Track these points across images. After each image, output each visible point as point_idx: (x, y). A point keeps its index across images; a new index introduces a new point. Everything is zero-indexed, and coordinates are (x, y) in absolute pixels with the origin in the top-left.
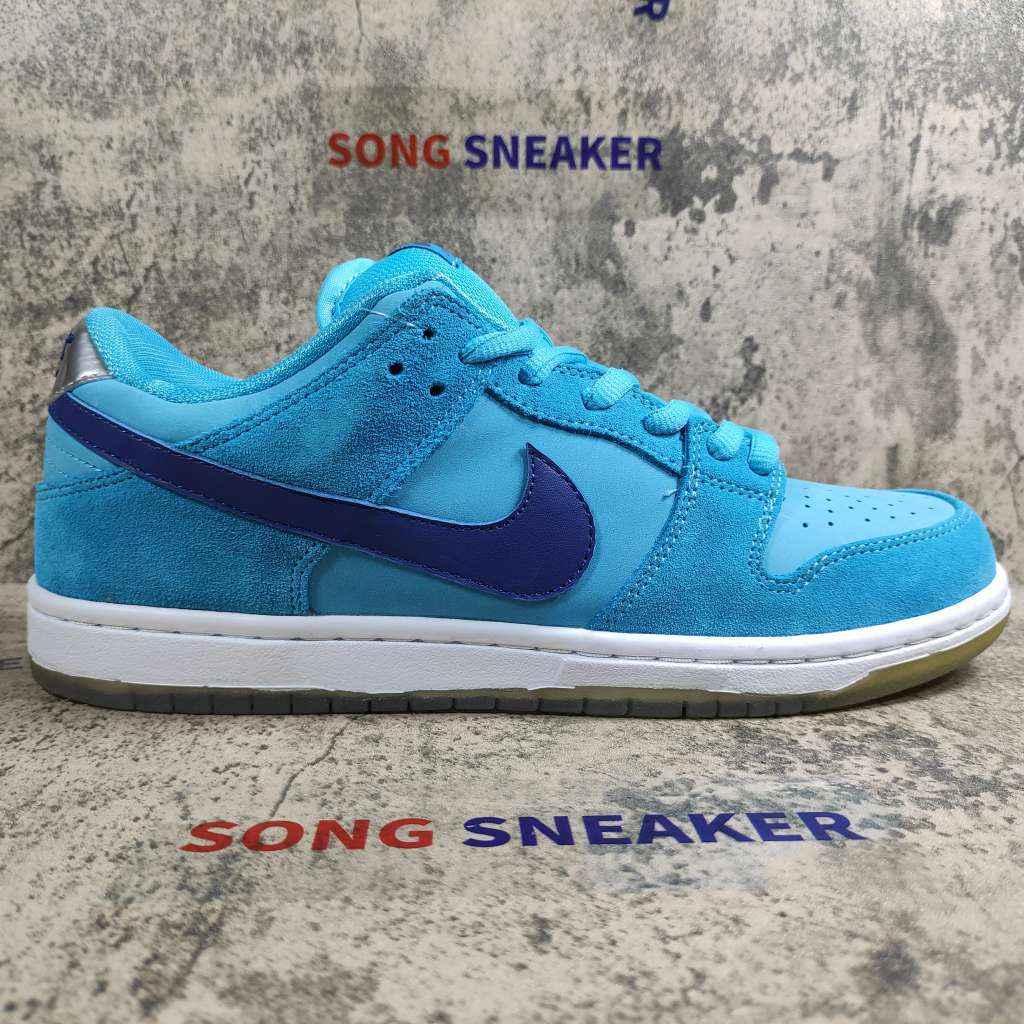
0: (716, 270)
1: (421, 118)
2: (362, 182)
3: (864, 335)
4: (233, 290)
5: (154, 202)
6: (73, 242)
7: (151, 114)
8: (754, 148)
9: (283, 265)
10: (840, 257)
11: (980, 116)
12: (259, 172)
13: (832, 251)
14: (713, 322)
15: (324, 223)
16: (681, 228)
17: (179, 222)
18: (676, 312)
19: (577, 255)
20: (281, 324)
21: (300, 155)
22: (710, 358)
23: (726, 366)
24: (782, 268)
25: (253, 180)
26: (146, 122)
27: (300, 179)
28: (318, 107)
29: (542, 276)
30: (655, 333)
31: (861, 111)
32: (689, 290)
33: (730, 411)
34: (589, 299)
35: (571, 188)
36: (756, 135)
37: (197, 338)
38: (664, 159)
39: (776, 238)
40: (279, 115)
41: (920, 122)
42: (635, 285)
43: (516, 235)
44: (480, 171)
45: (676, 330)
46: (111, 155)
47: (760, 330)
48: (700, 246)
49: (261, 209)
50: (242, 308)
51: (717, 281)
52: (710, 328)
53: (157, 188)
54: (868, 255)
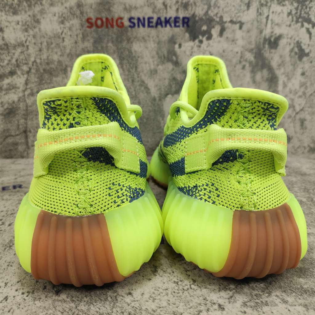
1: (115, 12)
2: (97, 32)
3: (251, 78)
4: (60, 68)
5: (33, 41)
6: (10, 54)
7: (30, 13)
8: (218, 20)
10: (244, 54)
11: (288, 8)
12: (65, 31)
13: (241, 52)
15: (86, 46)
16: (196, 46)
17: (42, 47)
19: (164, 55)
21: (78, 25)
24: (226, 58)
25: (63, 34)
26: (29, 16)
27: (78, 33)
28: (83, 10)
29: (153, 62)
31: (251, 7)
34: (168, 68)
35: (162, 34)
36: (219, 15)
37: (49, 83)
38: (190, 23)
39: (225, 48)
40: (70, 12)
41: (269, 11)
42: (181, 64)
43: (145, 49)
44: (133, 29)
46: (19, 27)
49: (66, 42)
50: (63, 74)
53: (34, 37)
54: (252, 53)
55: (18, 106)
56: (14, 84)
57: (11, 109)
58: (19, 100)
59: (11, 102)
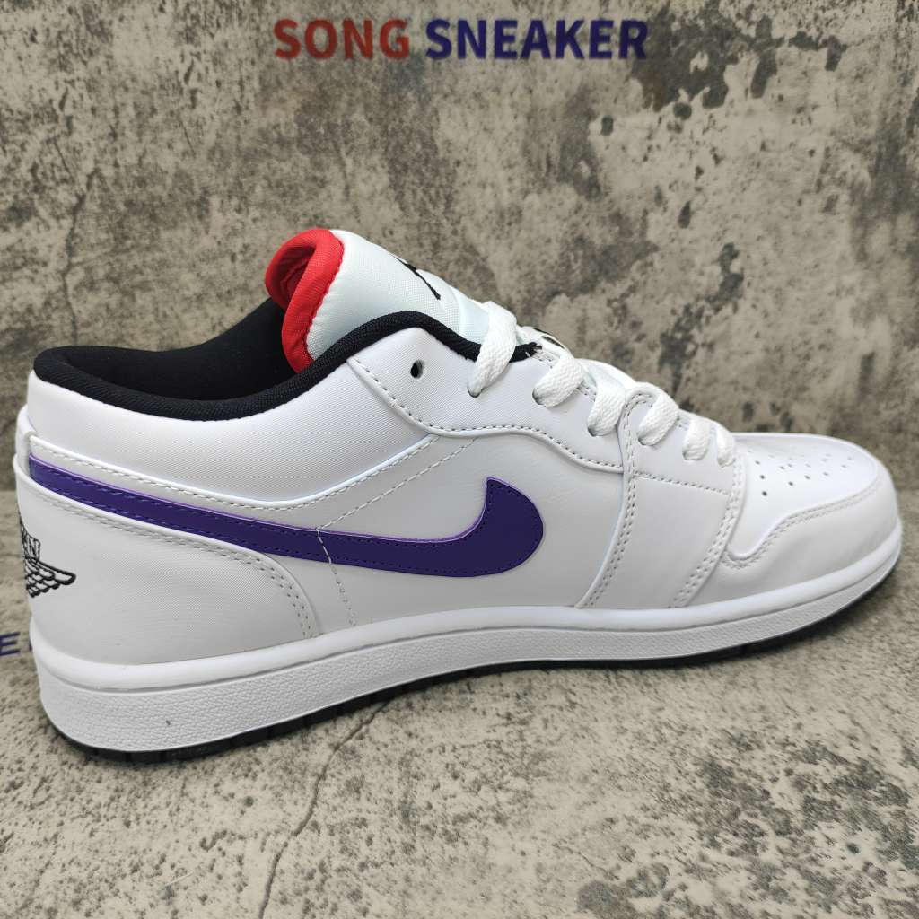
0: (699, 171)
2: (313, 75)
3: (853, 241)
4: (182, 198)
5: (88, 102)
6: (7, 148)
8: (752, 32)
9: (233, 169)
10: (836, 157)
12: (199, 67)
13: (827, 150)
14: (692, 229)
15: (272, 121)
16: (664, 124)
17: (117, 123)
18: (652, 217)
19: (548, 157)
20: (234, 232)
21: (243, 45)
22: (686, 265)
23: (702, 273)
24: (772, 169)
25: (193, 76)
26: (70, 10)
29: (510, 180)
30: (631, 240)
32: (668, 194)
33: (703, 320)
34: (561, 204)
35: (544, 80)
36: (755, 17)
37: (148, 248)
38: (649, 45)
39: (768, 135)
42: (610, 188)
43: (483, 135)
44: (443, 63)
45: (652, 235)
46: (36, 49)
47: (742, 236)
48: (684, 145)
49: (204, 107)
50: (192, 217)
51: (699, 183)
52: (687, 234)
53: (91, 86)
54: (866, 154)
55: (45, 323)
56: (27, 248)
57: (20, 332)
58: (47, 303)
59: (21, 310)
